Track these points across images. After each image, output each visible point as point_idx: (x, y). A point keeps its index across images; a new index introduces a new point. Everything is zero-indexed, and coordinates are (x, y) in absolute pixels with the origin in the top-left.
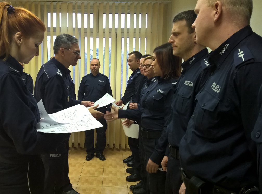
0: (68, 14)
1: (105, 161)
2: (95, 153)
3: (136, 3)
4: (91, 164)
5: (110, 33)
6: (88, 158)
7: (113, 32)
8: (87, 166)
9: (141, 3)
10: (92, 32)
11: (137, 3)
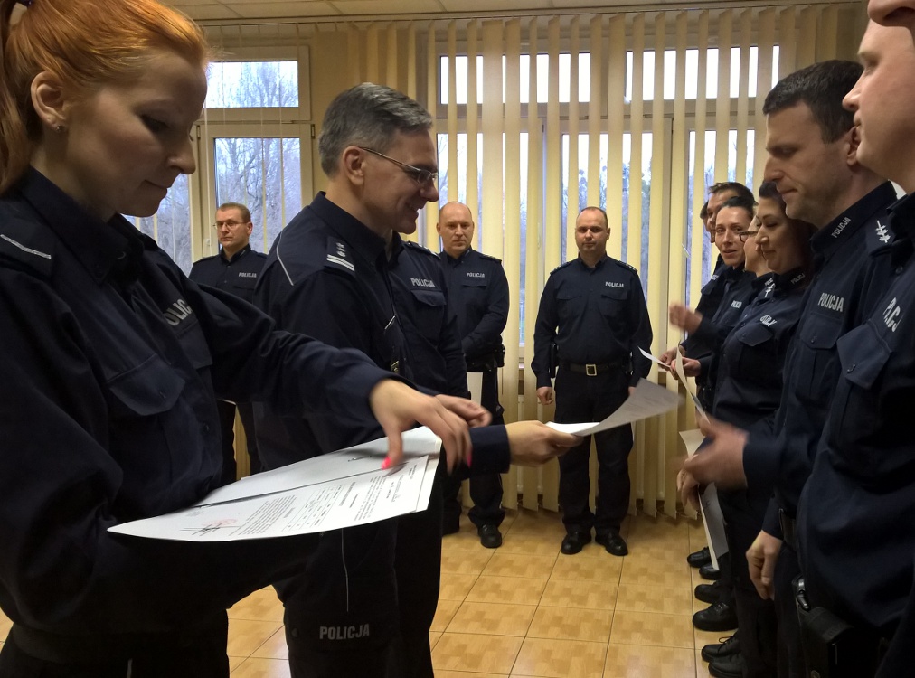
0: (504, 58)
1: (626, 557)
2: (593, 531)
3: (737, 12)
4: (578, 565)
5: (647, 116)
6: (568, 547)
7: (658, 114)
8: (565, 573)
9: (755, 11)
10: (587, 117)
11: (743, 10)
